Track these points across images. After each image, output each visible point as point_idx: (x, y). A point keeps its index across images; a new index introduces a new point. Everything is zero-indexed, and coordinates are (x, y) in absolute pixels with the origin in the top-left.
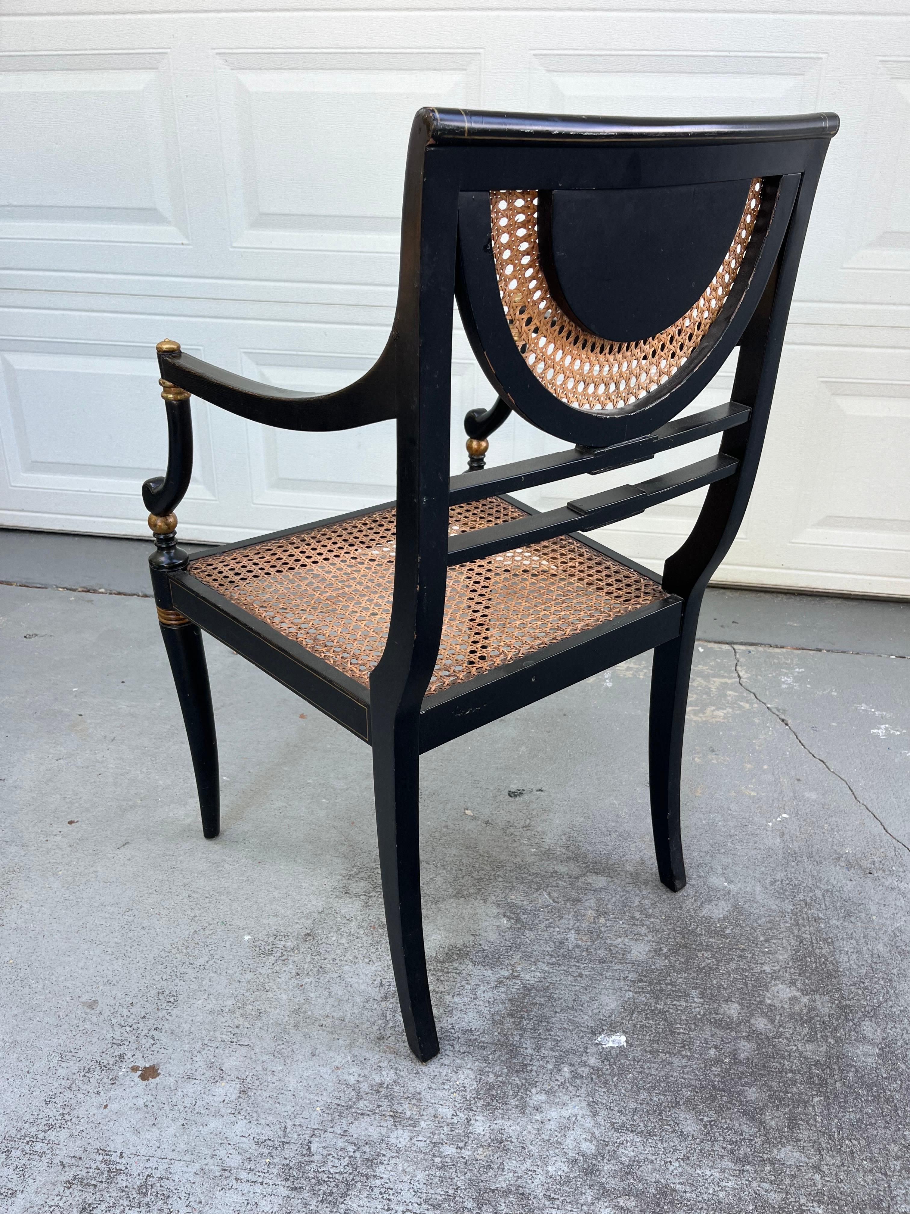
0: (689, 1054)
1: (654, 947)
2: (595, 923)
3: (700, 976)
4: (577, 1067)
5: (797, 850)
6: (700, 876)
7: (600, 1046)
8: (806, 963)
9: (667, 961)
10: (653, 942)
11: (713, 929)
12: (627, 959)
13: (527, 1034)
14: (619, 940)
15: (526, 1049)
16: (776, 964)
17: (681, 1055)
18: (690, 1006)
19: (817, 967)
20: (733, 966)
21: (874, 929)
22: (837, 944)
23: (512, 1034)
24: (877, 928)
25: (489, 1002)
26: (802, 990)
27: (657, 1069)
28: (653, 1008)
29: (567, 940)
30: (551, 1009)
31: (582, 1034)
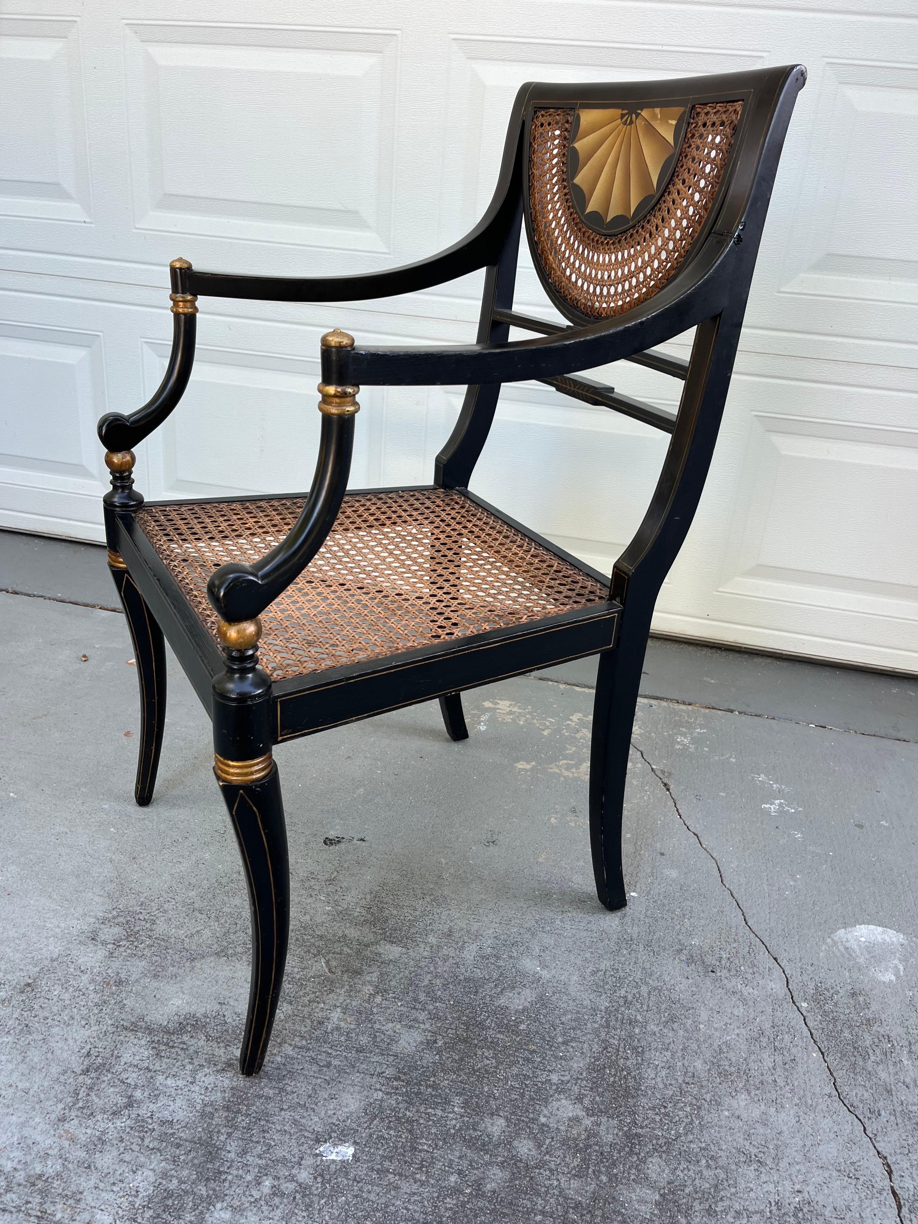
0: (424, 1178)
1: (429, 1038)
2: (368, 1001)
3: (471, 1079)
4: (282, 1181)
5: (635, 936)
6: (511, 957)
7: (319, 1158)
8: (604, 1075)
9: (437, 1057)
10: (430, 1031)
11: (506, 1022)
12: (391, 1050)
13: (237, 1134)
14: (390, 1025)
15: (229, 1152)
16: (567, 1073)
17: (414, 1179)
18: (447, 1117)
19: (614, 1082)
20: (515, 1070)
21: (697, 1040)
22: (647, 1055)
23: (219, 1132)
24: (702, 1039)
25: (207, 1088)
26: (588, 1109)
27: (378, 1194)
28: (401, 1115)
29: (328, 1019)
30: (277, 1105)
31: (303, 1140)
